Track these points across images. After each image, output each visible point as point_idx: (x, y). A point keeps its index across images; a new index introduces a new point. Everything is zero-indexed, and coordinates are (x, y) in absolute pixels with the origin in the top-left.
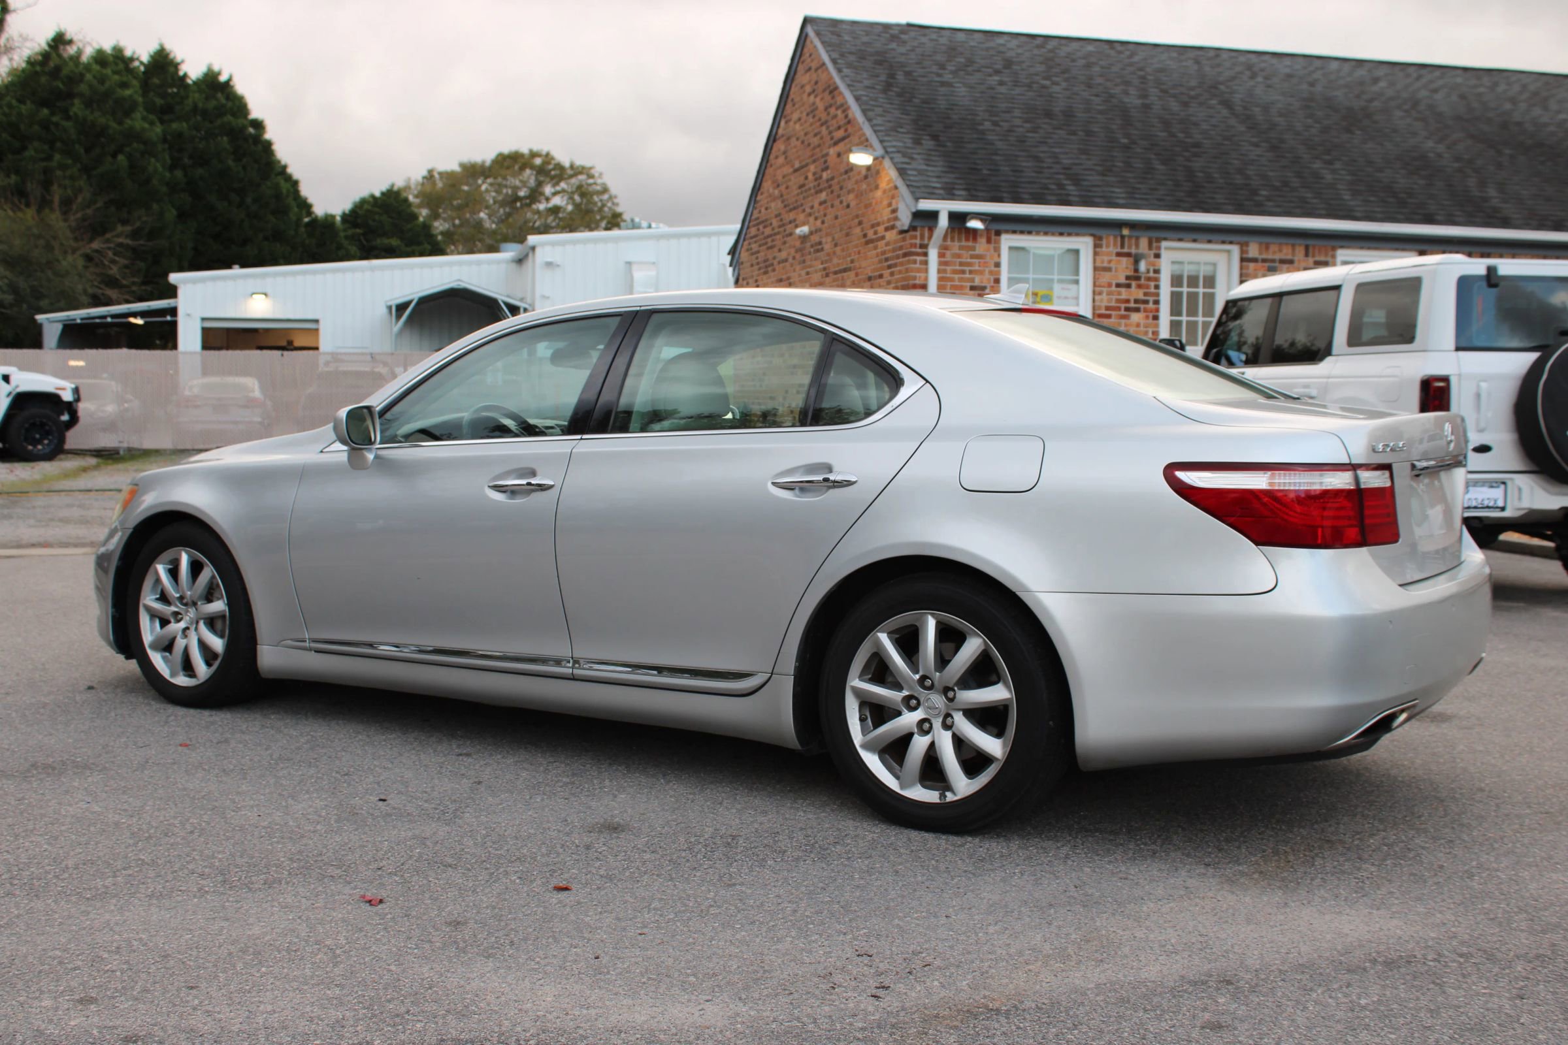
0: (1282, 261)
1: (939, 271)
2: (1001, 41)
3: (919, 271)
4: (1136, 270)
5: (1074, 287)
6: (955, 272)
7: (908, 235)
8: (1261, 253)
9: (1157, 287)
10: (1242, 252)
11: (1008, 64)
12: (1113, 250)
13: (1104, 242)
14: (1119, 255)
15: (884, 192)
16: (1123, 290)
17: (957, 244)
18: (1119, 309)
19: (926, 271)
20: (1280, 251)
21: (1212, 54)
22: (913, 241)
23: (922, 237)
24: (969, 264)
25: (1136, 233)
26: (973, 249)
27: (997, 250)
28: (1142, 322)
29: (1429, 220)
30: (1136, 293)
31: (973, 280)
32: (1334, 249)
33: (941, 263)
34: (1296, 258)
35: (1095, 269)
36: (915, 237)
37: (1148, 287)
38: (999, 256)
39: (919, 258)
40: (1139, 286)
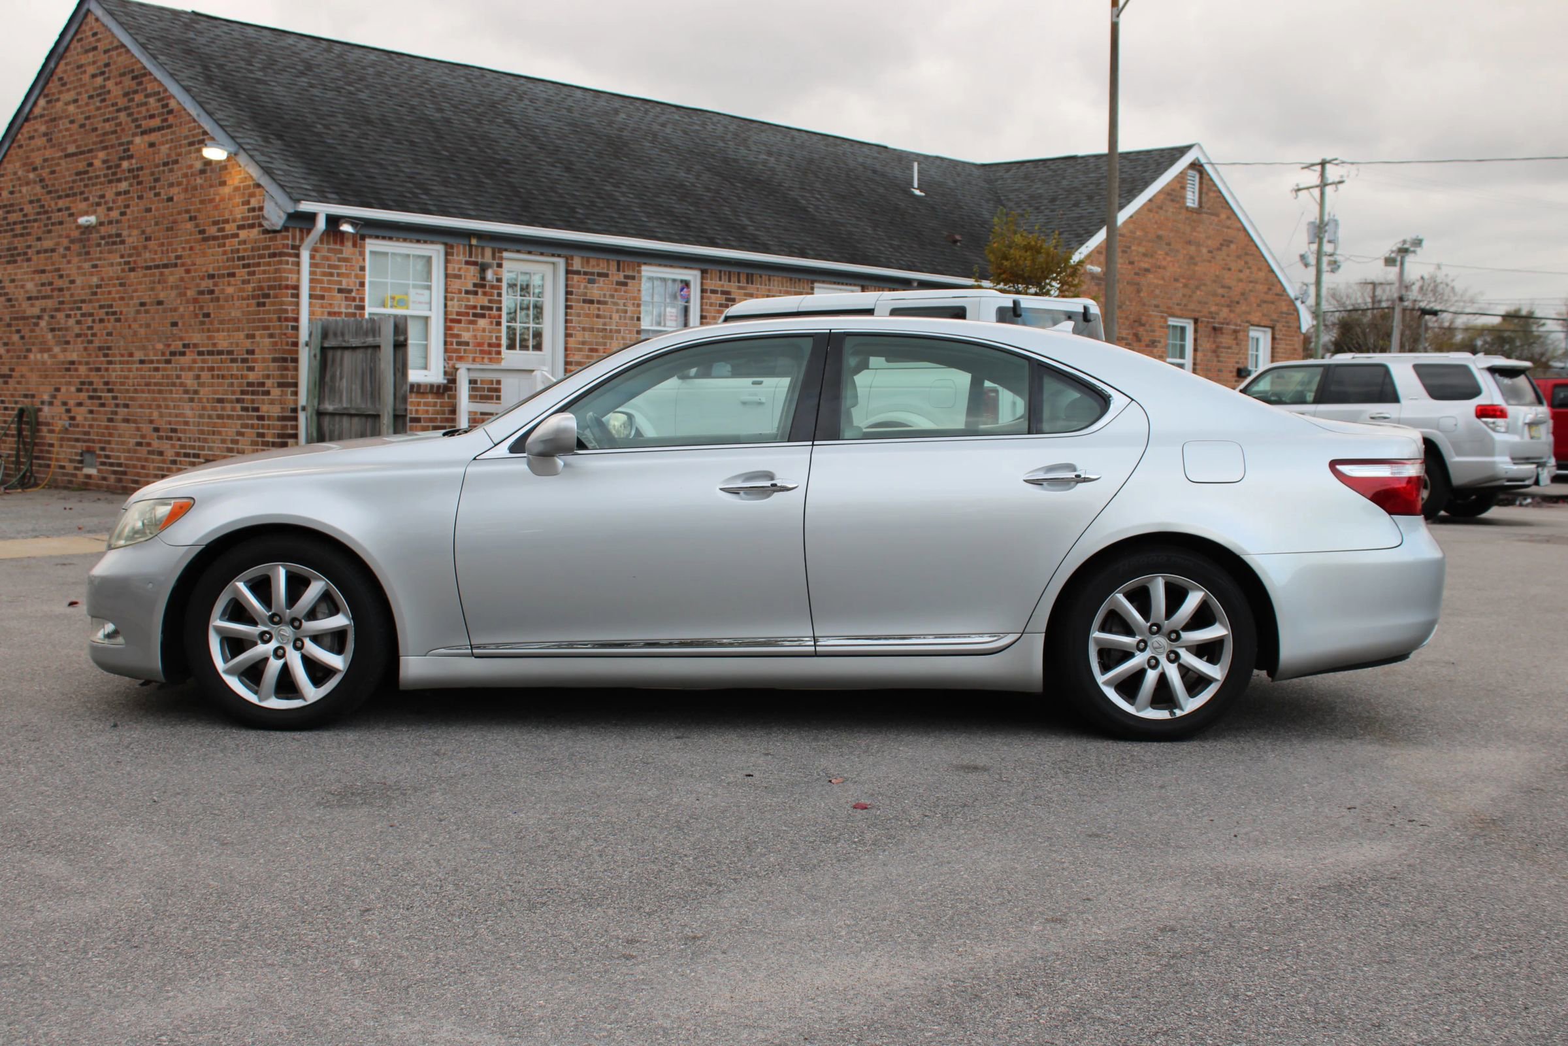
0: (600, 275)
1: (311, 273)
2: (291, 40)
3: (291, 271)
4: (483, 279)
5: (427, 292)
6: (324, 274)
7: (279, 236)
8: (583, 267)
9: (500, 295)
10: (567, 264)
11: (309, 67)
12: (462, 258)
13: (455, 251)
14: (467, 263)
15: (237, 189)
16: (471, 297)
17: (325, 246)
18: (467, 314)
19: (298, 272)
20: (598, 265)
21: (477, 73)
22: (286, 242)
23: (294, 238)
24: (337, 267)
25: (483, 244)
26: (341, 252)
27: (362, 254)
28: (488, 327)
29: (713, 243)
30: (482, 300)
31: (340, 283)
32: (639, 265)
33: (312, 265)
34: (610, 272)
35: (447, 276)
36: (287, 238)
37: (492, 295)
38: (364, 260)
39: (291, 259)
40: (485, 294)
